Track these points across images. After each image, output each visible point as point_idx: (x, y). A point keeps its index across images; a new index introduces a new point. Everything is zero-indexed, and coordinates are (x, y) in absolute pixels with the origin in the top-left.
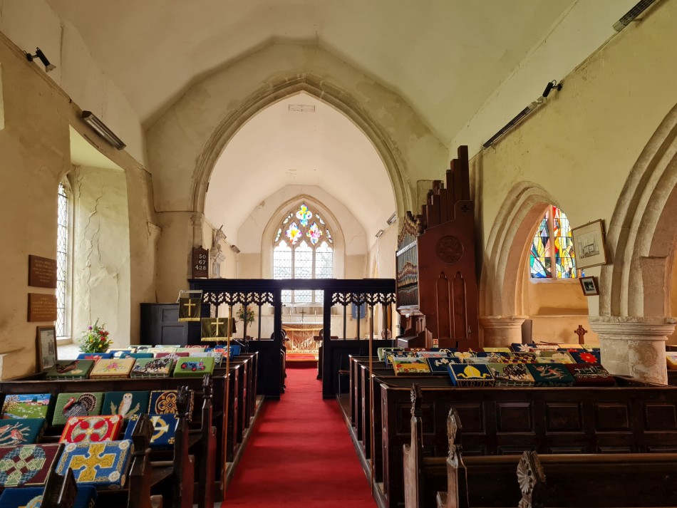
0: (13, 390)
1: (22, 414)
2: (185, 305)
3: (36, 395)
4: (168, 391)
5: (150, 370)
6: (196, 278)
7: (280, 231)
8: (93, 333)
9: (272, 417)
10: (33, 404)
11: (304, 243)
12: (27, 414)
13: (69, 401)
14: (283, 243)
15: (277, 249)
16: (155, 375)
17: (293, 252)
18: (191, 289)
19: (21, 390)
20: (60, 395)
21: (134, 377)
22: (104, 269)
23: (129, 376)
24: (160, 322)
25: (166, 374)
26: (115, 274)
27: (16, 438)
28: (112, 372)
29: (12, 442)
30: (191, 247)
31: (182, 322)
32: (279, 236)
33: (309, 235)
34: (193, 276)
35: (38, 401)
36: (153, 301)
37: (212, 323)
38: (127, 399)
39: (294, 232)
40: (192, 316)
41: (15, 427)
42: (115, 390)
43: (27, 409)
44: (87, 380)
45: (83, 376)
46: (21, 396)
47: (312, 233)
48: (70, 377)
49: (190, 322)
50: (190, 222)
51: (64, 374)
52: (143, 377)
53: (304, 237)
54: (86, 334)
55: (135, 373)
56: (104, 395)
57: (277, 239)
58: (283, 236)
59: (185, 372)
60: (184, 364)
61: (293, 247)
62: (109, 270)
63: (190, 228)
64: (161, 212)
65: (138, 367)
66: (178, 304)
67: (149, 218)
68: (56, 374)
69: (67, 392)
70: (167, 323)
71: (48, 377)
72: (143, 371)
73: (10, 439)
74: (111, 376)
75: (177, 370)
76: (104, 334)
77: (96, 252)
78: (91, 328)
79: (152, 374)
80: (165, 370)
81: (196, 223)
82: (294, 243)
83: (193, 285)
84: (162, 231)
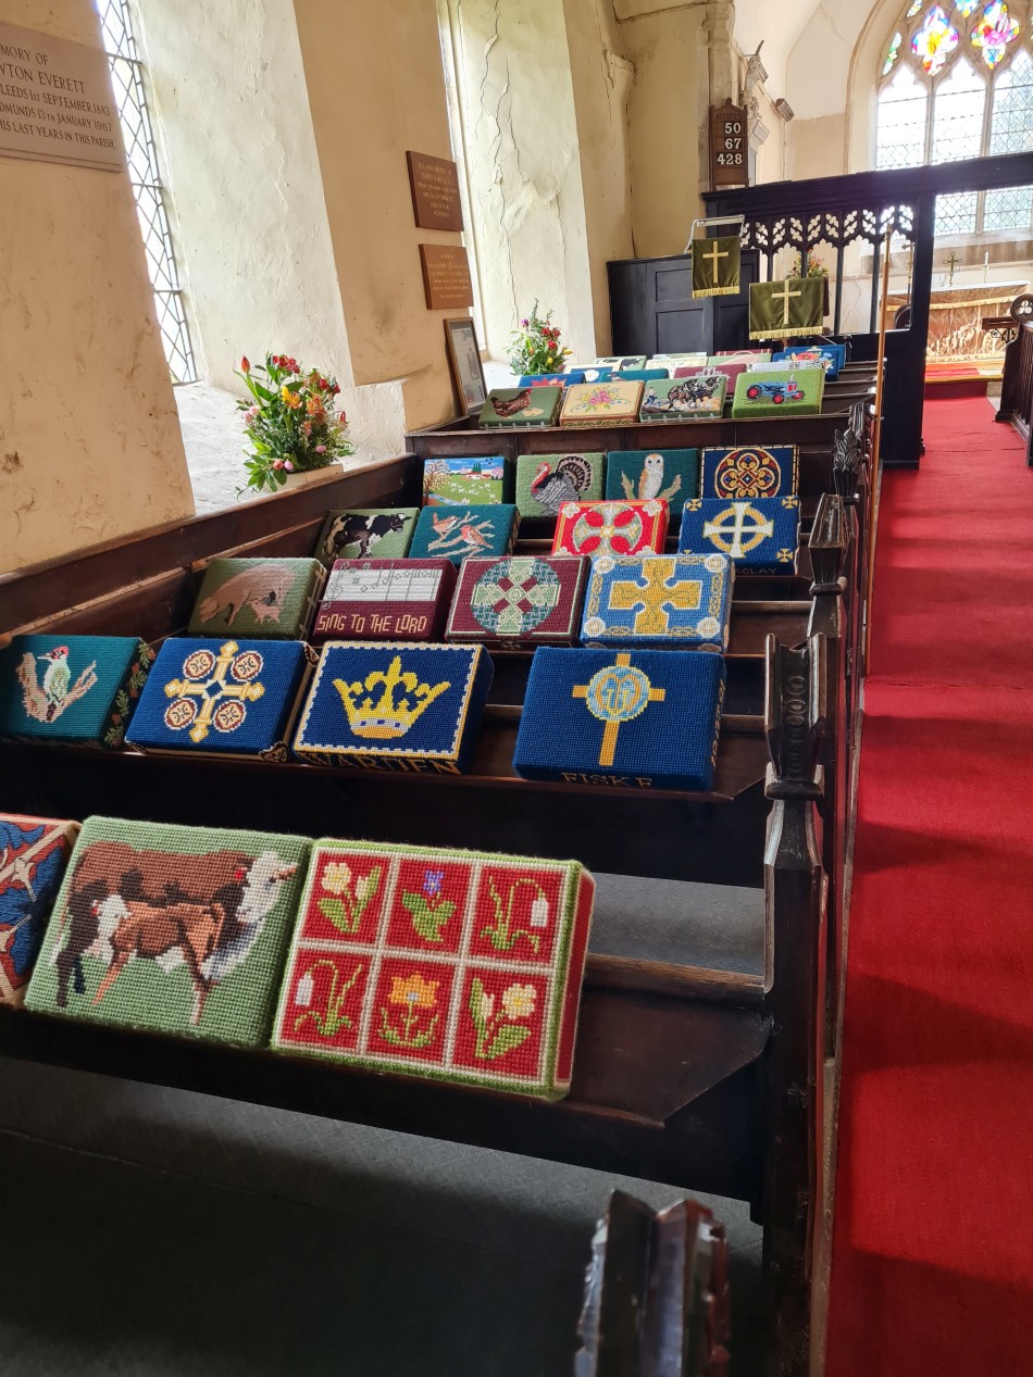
0: (434, 450)
1: (460, 497)
2: (705, 256)
3: (477, 460)
4: (740, 449)
5: (678, 404)
6: (719, 188)
7: (897, 40)
8: (532, 334)
9: (910, 506)
10: (474, 477)
11: (963, 66)
12: (468, 496)
13: (539, 471)
14: (905, 74)
15: (887, 94)
16: (692, 415)
17: (931, 98)
18: (709, 214)
19: (447, 449)
20: (520, 458)
21: (649, 421)
22: (530, 185)
23: (637, 419)
24: (651, 303)
25: (715, 413)
26: (552, 196)
27: (473, 542)
28: (602, 410)
29: (468, 549)
30: (705, 108)
31: (699, 300)
32: (893, 56)
33: (979, 40)
34: (714, 183)
35: (484, 472)
36: (629, 256)
37: (774, 295)
38: (654, 466)
39: (935, 38)
40: (721, 284)
41: (465, 521)
42: (625, 447)
43: (467, 485)
44: (555, 429)
45: (547, 422)
46: (452, 461)
47: (988, 31)
48: (522, 423)
49: (716, 298)
50: (701, 35)
51: (510, 418)
52: (665, 420)
53: (965, 48)
54: (519, 336)
55: (650, 412)
56: (604, 460)
57: (889, 66)
58: (906, 52)
59: (759, 406)
60: (752, 388)
61: (932, 83)
62: (539, 185)
63: (702, 50)
64: (632, 19)
65: (653, 398)
66: (688, 256)
67: (606, 39)
68: (495, 418)
69: (533, 453)
70: (667, 303)
71: (483, 424)
72: (666, 407)
73: (463, 544)
74: (601, 419)
75: (740, 402)
76: (552, 335)
77: (508, 144)
78: (526, 323)
79: (685, 414)
80: (712, 404)
81: (716, 33)
82: (934, 71)
83: (714, 205)
84: (635, 71)
